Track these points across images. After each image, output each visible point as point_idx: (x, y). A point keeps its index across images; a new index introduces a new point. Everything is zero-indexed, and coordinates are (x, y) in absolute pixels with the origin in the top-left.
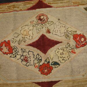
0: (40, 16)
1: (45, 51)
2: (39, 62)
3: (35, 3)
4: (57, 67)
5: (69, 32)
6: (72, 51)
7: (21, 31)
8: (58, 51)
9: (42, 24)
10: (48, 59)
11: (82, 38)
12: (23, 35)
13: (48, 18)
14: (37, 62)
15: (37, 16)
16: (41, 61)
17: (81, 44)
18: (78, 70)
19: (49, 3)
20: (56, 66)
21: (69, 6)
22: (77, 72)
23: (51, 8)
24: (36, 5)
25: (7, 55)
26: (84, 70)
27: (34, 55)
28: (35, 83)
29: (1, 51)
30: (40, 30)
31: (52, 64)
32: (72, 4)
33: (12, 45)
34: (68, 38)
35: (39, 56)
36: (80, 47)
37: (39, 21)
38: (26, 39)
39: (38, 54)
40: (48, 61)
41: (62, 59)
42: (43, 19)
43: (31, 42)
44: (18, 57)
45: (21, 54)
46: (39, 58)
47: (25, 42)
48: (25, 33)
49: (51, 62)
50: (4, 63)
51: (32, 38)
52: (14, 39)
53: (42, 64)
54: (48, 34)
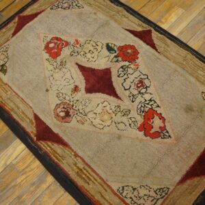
0: (63, 118)
3: (47, 144)
4: (112, 44)
5: (55, 66)
6: (78, 44)
7: (109, 126)
9: (73, 106)
10: (113, 61)
11: (50, 47)
12: (112, 118)
13: (58, 106)
14: (129, 69)
15: (65, 122)
16: (123, 66)
17: (59, 42)
18: (93, 22)
19: (32, 124)
20: (113, 46)
21: (17, 94)
22: (97, 22)
23: (38, 114)
24: (49, 140)
25: (161, 114)
27: (125, 80)
28: (156, 50)
29: (165, 126)
31: (114, 52)
32: (9, 93)
33: (140, 120)
34: (64, 60)
35: (120, 73)
37: (70, 113)
41: (96, 47)
42: (64, 111)
43: (112, 98)
44: (147, 97)
45: (140, 96)
46: (123, 71)
47: (119, 107)
48: (106, 117)
50: (177, 108)
52: (130, 125)
53: (126, 61)
54: (80, 87)
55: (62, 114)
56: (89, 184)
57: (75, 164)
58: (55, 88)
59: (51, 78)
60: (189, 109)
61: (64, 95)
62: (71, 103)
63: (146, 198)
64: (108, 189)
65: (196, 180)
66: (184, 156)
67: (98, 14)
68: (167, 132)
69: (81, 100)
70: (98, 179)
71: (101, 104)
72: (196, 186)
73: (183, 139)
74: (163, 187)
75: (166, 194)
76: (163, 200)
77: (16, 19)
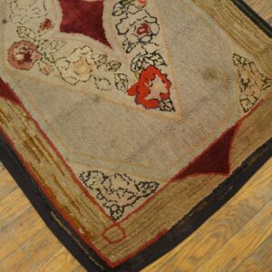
0: (20, 63)
2: (129, 3)
7: (85, 82)
9: (38, 47)
12: (91, 71)
14: (130, 7)
25: (166, 75)
27: (121, 20)
29: (169, 93)
30: (54, 44)
33: (133, 79)
35: (116, 9)
37: (32, 57)
39: (113, 14)
42: (23, 53)
43: (97, 44)
44: (150, 48)
45: (140, 45)
46: (121, 8)
47: (105, 56)
48: (83, 69)
52: (116, 84)
54: (53, 21)
55: (20, 57)
56: (39, 161)
57: (25, 131)
58: (16, 19)
59: (14, 5)
60: (210, 75)
61: (29, 31)
62: (36, 44)
63: (121, 192)
64: (66, 172)
65: (201, 178)
66: (190, 141)
68: (171, 102)
69: (51, 40)
70: (54, 155)
71: (79, 50)
72: (199, 187)
73: (192, 115)
74: (149, 181)
75: (153, 191)
76: (146, 199)
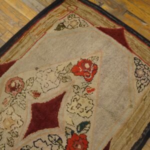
0: (9, 86)
1: (54, 123)
2: (60, 145)
4: (89, 128)
5: (62, 72)
6: (88, 91)
8: (70, 107)
9: (20, 93)
10: (67, 130)
11: (84, 64)
12: (6, 129)
13: (21, 80)
14: (57, 146)
15: (6, 88)
16: (61, 140)
17: (91, 72)
18: (118, 105)
19: (7, 61)
20: (87, 129)
21: (35, 43)
22: (119, 109)
23: (15, 64)
26: (125, 100)
27: (45, 141)
30: (23, 102)
31: (79, 130)
32: (37, 37)
35: (54, 137)
36: (93, 77)
37: (13, 92)
38: (16, 130)
39: (49, 135)
40: (69, 132)
41: (85, 111)
42: (16, 86)
43: (26, 129)
46: (55, 140)
49: (74, 129)
51: (23, 122)
53: (67, 143)
54: (39, 98)
58: (39, 75)
59: (49, 70)
61: (31, 84)
62: (23, 92)
67: (130, 109)
69: (25, 100)
71: (20, 119)
77: (118, 27)
